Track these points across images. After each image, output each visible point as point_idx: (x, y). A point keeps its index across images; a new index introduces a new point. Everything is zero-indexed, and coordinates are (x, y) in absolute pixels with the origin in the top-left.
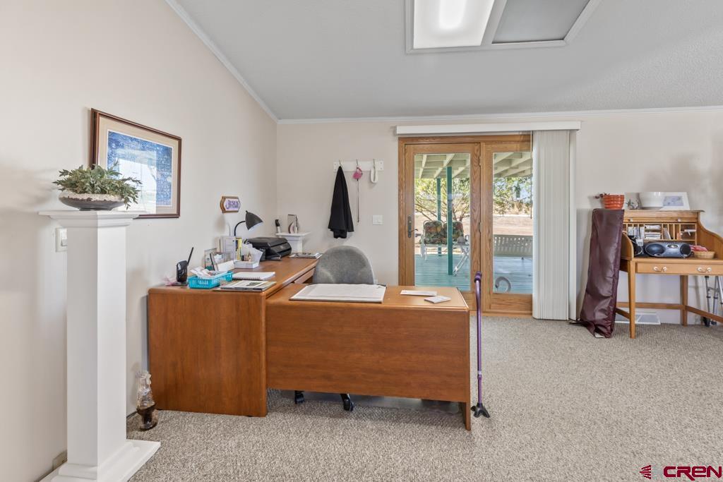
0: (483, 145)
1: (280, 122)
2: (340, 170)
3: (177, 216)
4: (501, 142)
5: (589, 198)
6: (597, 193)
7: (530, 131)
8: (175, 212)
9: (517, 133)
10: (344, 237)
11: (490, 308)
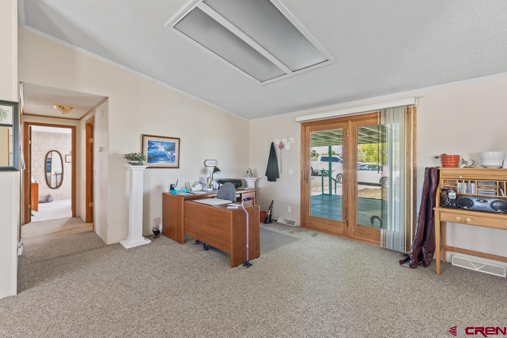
0: (350, 122)
1: (251, 121)
2: (272, 144)
3: (178, 167)
4: (362, 119)
5: (432, 157)
6: (439, 154)
7: (377, 110)
8: (177, 166)
9: (373, 112)
10: (275, 180)
11: (354, 235)
